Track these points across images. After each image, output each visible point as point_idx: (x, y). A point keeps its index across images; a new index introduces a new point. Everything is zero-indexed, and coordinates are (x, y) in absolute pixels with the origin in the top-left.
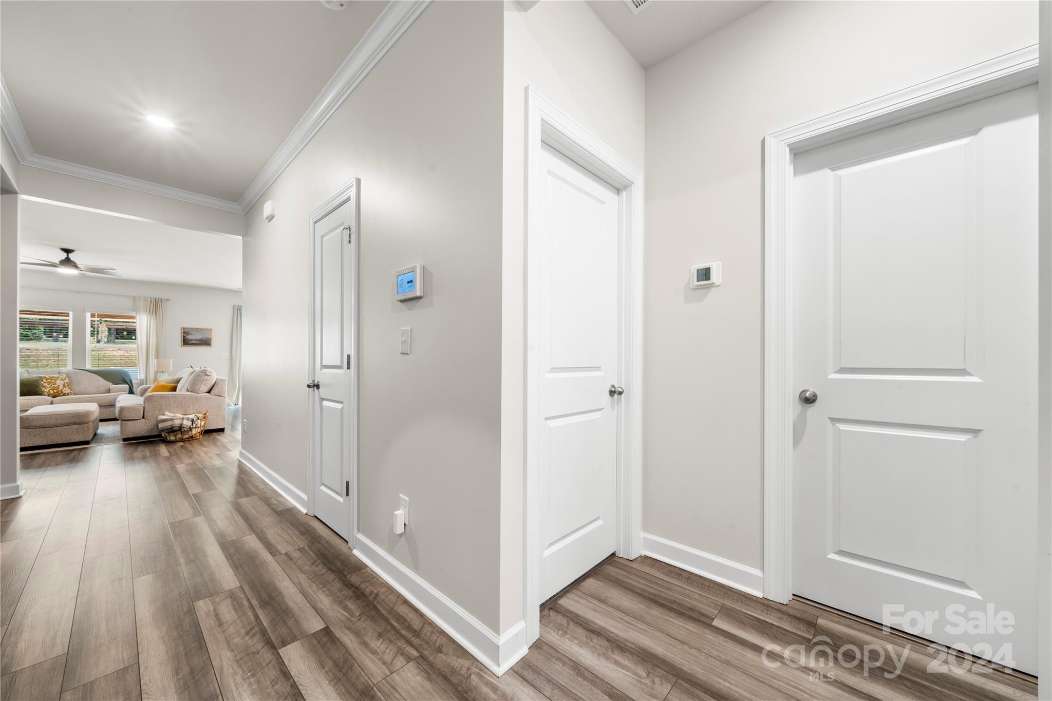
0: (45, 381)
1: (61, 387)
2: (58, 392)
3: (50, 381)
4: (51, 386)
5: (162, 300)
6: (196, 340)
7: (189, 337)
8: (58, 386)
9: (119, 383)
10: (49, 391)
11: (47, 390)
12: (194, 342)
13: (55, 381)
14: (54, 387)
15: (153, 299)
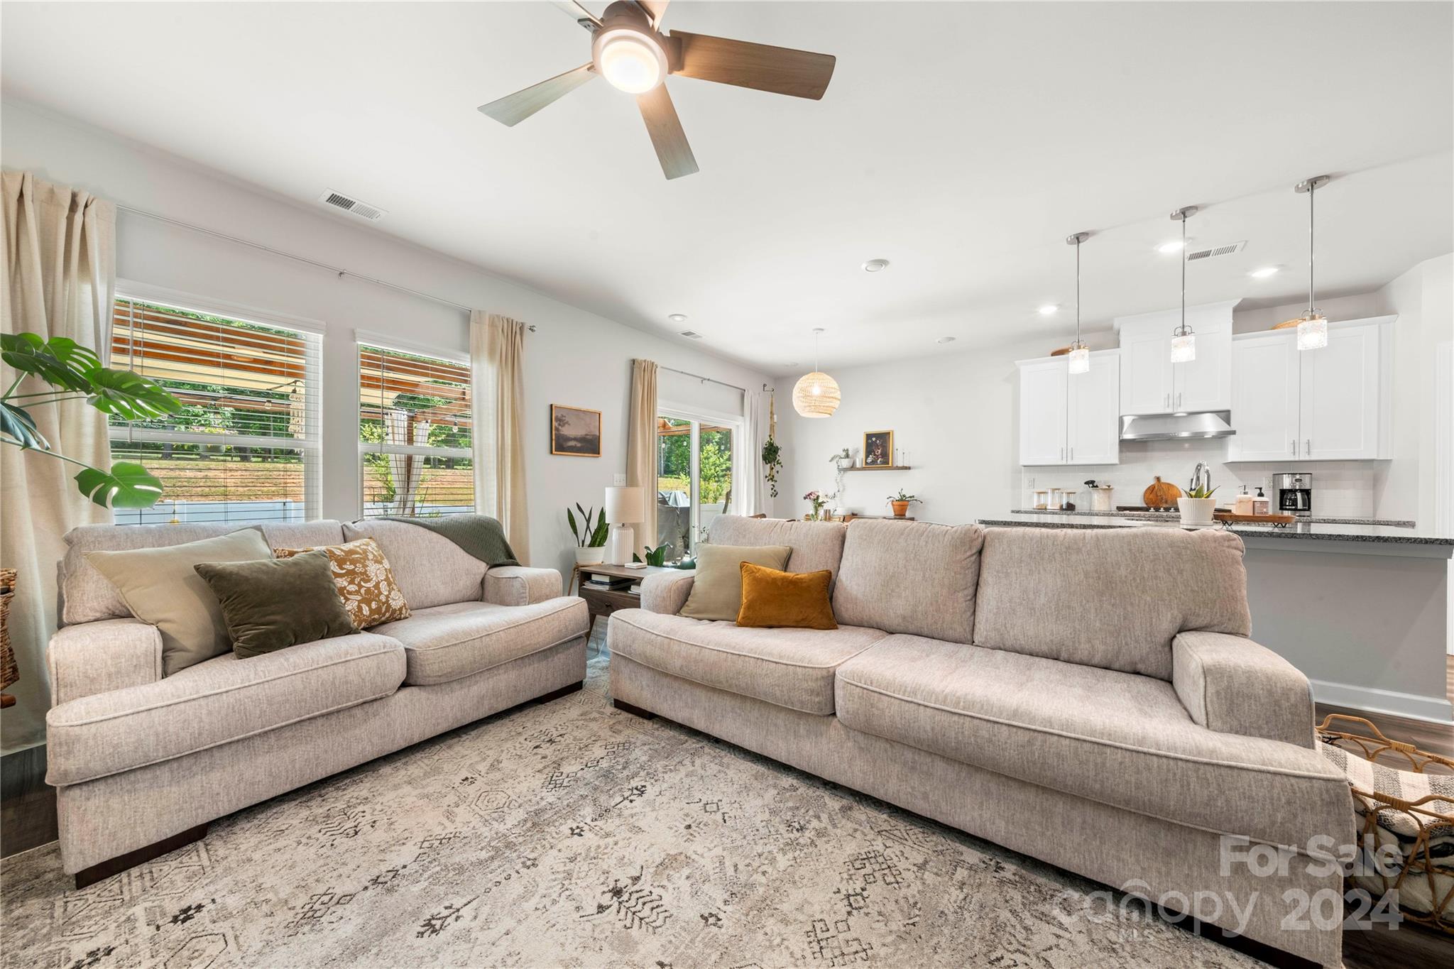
0: (338, 570)
1: (384, 587)
2: (378, 610)
3: (349, 567)
4: (360, 586)
5: (521, 329)
6: (575, 439)
7: (567, 431)
8: (377, 586)
9: (500, 562)
10: (360, 609)
11: (351, 606)
12: (572, 443)
13: (365, 566)
14: (368, 590)
15: (505, 321)
